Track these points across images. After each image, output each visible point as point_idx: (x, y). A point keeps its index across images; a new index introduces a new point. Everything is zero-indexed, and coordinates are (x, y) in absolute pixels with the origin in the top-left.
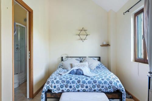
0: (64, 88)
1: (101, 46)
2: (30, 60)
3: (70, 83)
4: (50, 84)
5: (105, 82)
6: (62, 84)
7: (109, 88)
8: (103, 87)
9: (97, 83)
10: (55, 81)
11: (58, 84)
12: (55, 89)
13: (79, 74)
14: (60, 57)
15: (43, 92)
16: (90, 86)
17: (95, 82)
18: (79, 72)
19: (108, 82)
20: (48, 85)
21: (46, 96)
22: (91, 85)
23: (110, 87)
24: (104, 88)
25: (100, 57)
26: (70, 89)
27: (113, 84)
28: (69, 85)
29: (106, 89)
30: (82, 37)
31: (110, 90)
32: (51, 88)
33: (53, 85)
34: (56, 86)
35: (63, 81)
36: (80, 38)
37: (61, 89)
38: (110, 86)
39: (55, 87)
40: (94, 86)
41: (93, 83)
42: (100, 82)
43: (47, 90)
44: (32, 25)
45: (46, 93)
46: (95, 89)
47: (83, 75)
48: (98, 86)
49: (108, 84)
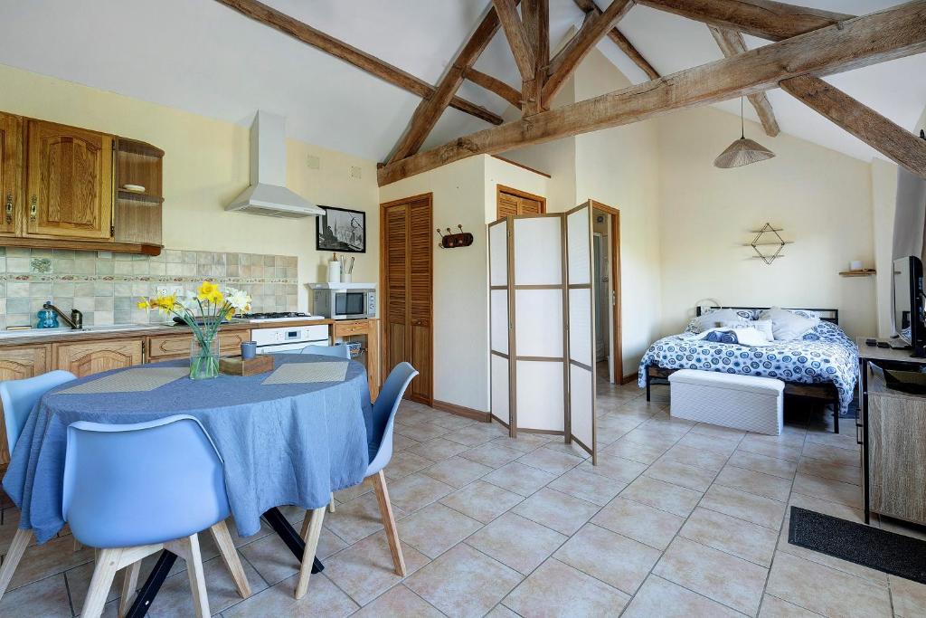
0: (684, 362)
1: (840, 274)
2: (615, 308)
3: (699, 354)
4: (656, 351)
5: (786, 359)
6: (680, 353)
7: (795, 371)
8: (778, 368)
9: (764, 359)
10: (665, 347)
11: (671, 353)
12: (665, 361)
13: (727, 342)
14: (693, 306)
15: (642, 364)
16: (745, 363)
17: (759, 355)
18: (728, 338)
19: (795, 358)
20: (651, 353)
21: (647, 373)
22: (749, 363)
23: (797, 370)
24: (781, 371)
25: (836, 311)
26: (698, 365)
27: (808, 364)
28: (695, 356)
29: (789, 373)
30: (763, 250)
31: (799, 375)
32: (656, 358)
33: (662, 353)
34: (668, 355)
35: (683, 349)
36: (756, 254)
37: (678, 362)
38: (798, 368)
39: (665, 357)
40: (755, 365)
41: (753, 356)
42: (771, 358)
43: (649, 362)
44: (619, 240)
45: (647, 368)
46: (758, 370)
47: (737, 343)
48: (767, 366)
49: (794, 363)
